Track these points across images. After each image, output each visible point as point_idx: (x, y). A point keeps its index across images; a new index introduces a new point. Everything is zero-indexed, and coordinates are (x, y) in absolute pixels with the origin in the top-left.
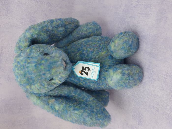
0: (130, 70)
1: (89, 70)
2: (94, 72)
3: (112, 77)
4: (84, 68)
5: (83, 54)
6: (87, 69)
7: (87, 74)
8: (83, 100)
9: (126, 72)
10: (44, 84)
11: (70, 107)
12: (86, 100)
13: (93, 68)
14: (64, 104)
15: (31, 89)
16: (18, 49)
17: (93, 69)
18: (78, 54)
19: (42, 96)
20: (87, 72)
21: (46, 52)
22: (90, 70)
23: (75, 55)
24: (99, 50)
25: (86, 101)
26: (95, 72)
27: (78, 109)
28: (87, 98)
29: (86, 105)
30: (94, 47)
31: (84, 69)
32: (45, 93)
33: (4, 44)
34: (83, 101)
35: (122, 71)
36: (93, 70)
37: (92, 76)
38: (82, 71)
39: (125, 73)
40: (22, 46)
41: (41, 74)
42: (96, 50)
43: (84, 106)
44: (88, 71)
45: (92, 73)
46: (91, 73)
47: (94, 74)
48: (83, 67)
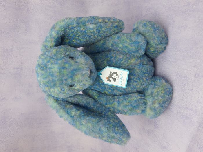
1: (117, 75)
2: (123, 78)
6: (115, 75)
7: (115, 80)
10: (64, 90)
15: (50, 91)
16: (44, 48)
17: (122, 73)
18: (105, 61)
19: (60, 100)
20: (115, 78)
21: (72, 56)
22: (118, 76)
23: (102, 61)
24: (128, 57)
31: (111, 74)
32: (64, 98)
36: (121, 75)
37: (121, 82)
38: (109, 77)
40: (47, 46)
41: (64, 79)
42: (125, 57)
44: (116, 77)
46: (119, 79)
47: (122, 80)
48: (111, 72)
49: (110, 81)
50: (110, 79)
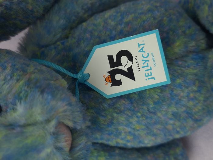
1: (130, 58)
2: (150, 58)
4: (115, 60)
6: (124, 59)
7: (130, 74)
13: (139, 45)
17: (141, 47)
20: (130, 69)
22: (134, 58)
26: (150, 55)
36: (142, 50)
37: (149, 72)
38: (112, 74)
44: (130, 64)
45: (146, 65)
46: (141, 65)
47: (151, 64)
48: (110, 58)
49: (119, 83)
50: (118, 77)
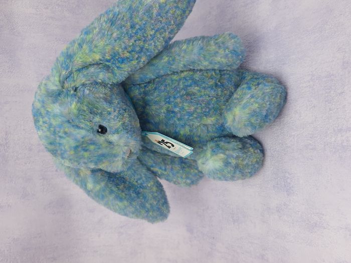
0: (241, 159)
3: (208, 159)
5: (173, 112)
8: (137, 182)
9: (233, 162)
11: (112, 192)
12: (141, 184)
14: (103, 184)
24: (205, 112)
25: (140, 187)
27: (121, 199)
28: (143, 181)
29: (138, 193)
30: (197, 104)
33: (10, 127)
34: (136, 184)
35: (227, 159)
39: (230, 163)
42: (199, 111)
43: (133, 195)
